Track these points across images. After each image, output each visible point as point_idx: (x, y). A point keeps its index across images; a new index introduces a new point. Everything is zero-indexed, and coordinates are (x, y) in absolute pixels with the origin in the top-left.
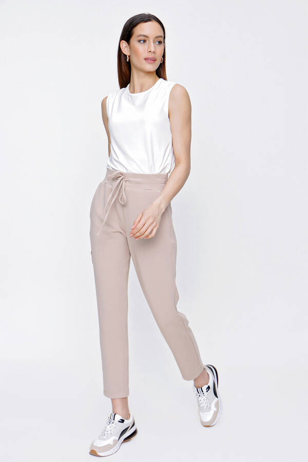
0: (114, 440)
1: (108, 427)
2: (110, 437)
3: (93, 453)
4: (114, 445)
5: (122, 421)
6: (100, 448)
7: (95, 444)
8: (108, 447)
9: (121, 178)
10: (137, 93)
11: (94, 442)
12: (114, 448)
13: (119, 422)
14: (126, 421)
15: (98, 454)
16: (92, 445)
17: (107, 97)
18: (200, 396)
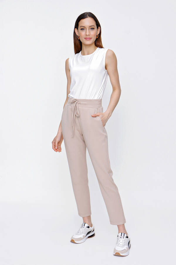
0: (83, 236)
1: (81, 229)
2: (82, 234)
3: (73, 241)
4: (83, 238)
5: (88, 227)
6: (76, 239)
7: (73, 237)
8: (80, 239)
9: (76, 102)
10: (86, 55)
11: (73, 236)
12: (83, 240)
13: (87, 227)
14: (90, 228)
15: (75, 242)
16: (72, 237)
17: (68, 59)
18: (121, 238)
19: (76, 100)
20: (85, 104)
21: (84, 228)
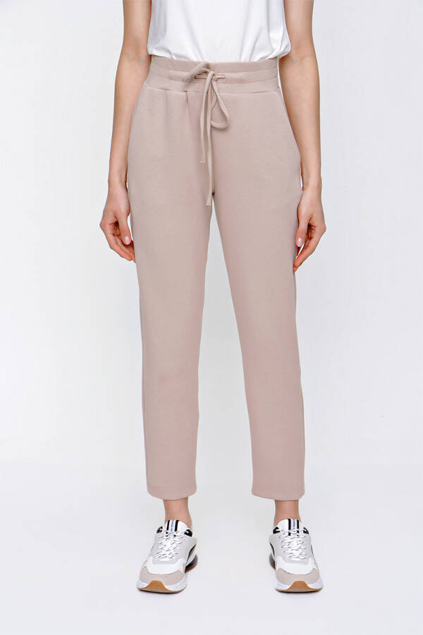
5: (190, 533)
9: (210, 75)
13: (186, 533)
15: (166, 587)
18: (289, 534)
19: (208, 66)
20: (241, 81)
21: (176, 539)
